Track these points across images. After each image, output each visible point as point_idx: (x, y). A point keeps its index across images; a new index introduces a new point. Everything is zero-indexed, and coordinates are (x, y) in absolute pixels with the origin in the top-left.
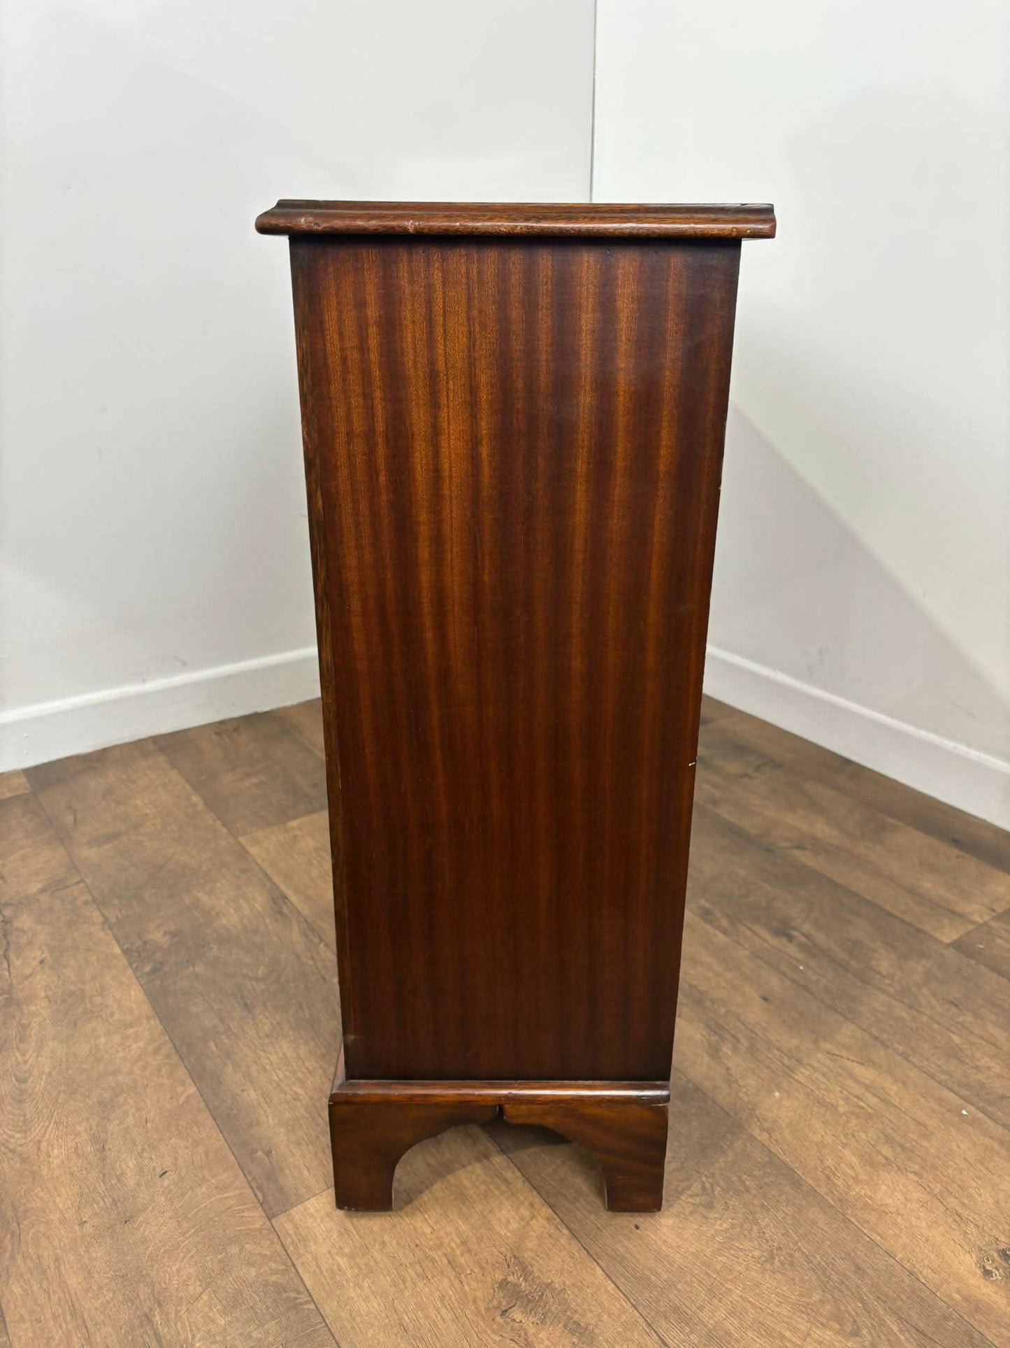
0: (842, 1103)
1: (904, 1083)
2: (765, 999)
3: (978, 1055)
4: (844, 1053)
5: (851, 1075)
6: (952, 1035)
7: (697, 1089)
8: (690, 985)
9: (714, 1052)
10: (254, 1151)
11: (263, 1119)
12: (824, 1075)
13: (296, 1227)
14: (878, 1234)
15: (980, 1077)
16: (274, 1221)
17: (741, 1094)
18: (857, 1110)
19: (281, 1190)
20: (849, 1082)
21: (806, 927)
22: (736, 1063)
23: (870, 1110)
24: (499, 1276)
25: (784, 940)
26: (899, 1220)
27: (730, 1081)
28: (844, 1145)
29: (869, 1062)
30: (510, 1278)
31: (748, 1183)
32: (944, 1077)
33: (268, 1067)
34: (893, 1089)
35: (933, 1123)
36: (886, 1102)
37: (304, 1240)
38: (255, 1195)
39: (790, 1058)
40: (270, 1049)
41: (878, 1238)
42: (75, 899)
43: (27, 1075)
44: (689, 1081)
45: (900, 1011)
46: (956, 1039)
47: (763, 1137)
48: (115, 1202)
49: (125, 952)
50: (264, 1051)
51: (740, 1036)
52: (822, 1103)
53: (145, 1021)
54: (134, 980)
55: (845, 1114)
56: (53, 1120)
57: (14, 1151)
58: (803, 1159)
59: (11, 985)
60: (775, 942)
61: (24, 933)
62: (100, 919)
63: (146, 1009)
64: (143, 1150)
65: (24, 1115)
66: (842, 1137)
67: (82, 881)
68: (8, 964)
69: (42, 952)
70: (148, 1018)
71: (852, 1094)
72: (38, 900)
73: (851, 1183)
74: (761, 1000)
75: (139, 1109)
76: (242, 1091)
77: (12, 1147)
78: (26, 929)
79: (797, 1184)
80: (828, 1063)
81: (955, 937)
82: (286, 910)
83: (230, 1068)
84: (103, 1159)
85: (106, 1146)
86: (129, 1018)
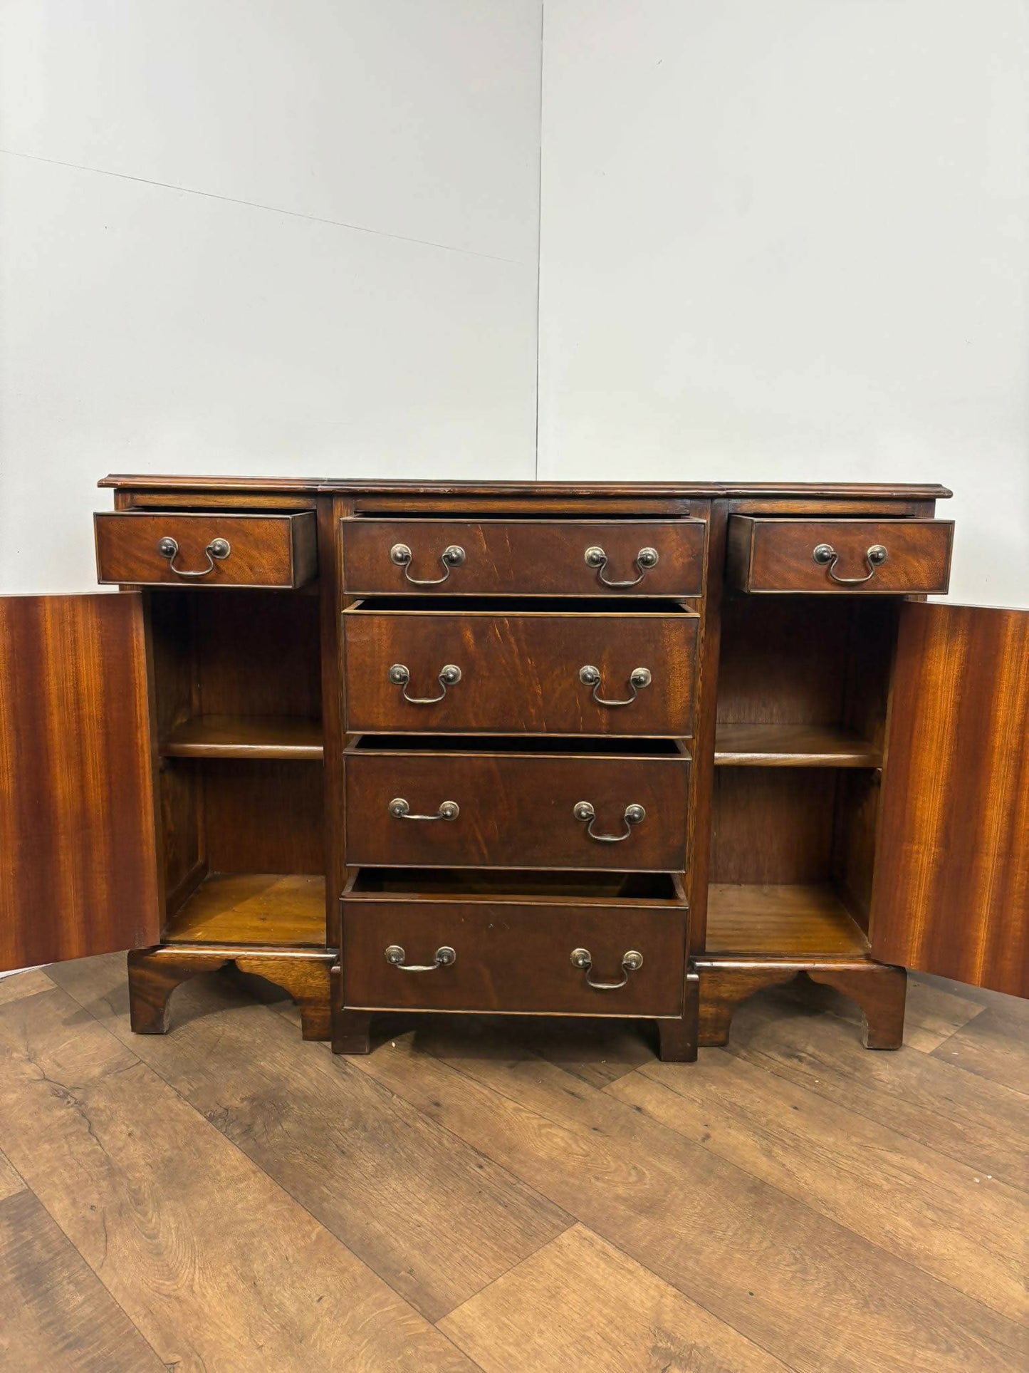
0: (884, 1182)
1: (928, 1163)
2: (796, 1108)
3: (979, 1137)
4: (874, 1145)
5: (884, 1161)
6: (955, 1124)
7: (763, 1183)
8: (730, 1102)
9: (769, 1154)
10: (396, 1272)
11: (395, 1244)
12: (863, 1163)
13: (458, 1327)
14: (943, 1276)
15: (986, 1152)
16: (437, 1324)
17: (801, 1184)
18: (898, 1187)
19: (433, 1299)
20: (884, 1166)
21: (810, 1049)
22: (790, 1161)
23: (908, 1186)
24: (650, 1345)
25: (796, 1061)
26: (957, 1264)
27: (789, 1174)
28: (897, 1214)
29: (895, 1150)
30: (660, 1344)
31: (829, 1251)
32: (958, 1155)
33: (383, 1202)
34: (921, 1168)
35: (960, 1191)
36: (920, 1179)
37: (470, 1337)
38: (412, 1306)
39: (832, 1152)
40: (380, 1187)
41: (944, 1280)
42: (142, 1077)
43: (156, 1231)
44: (755, 1178)
45: (908, 1109)
46: (958, 1125)
47: (830, 1215)
48: (283, 1327)
50: (376, 1190)
51: (785, 1139)
52: (868, 1185)
53: (252, 1175)
54: (228, 1141)
55: (889, 1191)
56: (197, 1267)
57: (169, 1296)
58: (867, 1228)
59: (107, 1156)
60: (788, 1062)
61: (102, 1111)
62: (174, 1093)
63: (250, 1165)
64: (293, 1282)
65: (168, 1265)
66: (893, 1208)
67: (141, 1061)
68: (98, 1140)
69: (128, 1127)
70: (254, 1172)
71: (890, 1176)
72: (104, 1082)
73: (911, 1241)
74: (792, 1109)
75: (276, 1249)
76: (368, 1224)
77: (166, 1292)
78: (103, 1108)
79: (868, 1246)
80: (864, 1153)
81: (933, 1048)
82: (349, 1070)
83: (349, 1207)
84: (259, 1293)
85: (258, 1283)
86: (235, 1174)
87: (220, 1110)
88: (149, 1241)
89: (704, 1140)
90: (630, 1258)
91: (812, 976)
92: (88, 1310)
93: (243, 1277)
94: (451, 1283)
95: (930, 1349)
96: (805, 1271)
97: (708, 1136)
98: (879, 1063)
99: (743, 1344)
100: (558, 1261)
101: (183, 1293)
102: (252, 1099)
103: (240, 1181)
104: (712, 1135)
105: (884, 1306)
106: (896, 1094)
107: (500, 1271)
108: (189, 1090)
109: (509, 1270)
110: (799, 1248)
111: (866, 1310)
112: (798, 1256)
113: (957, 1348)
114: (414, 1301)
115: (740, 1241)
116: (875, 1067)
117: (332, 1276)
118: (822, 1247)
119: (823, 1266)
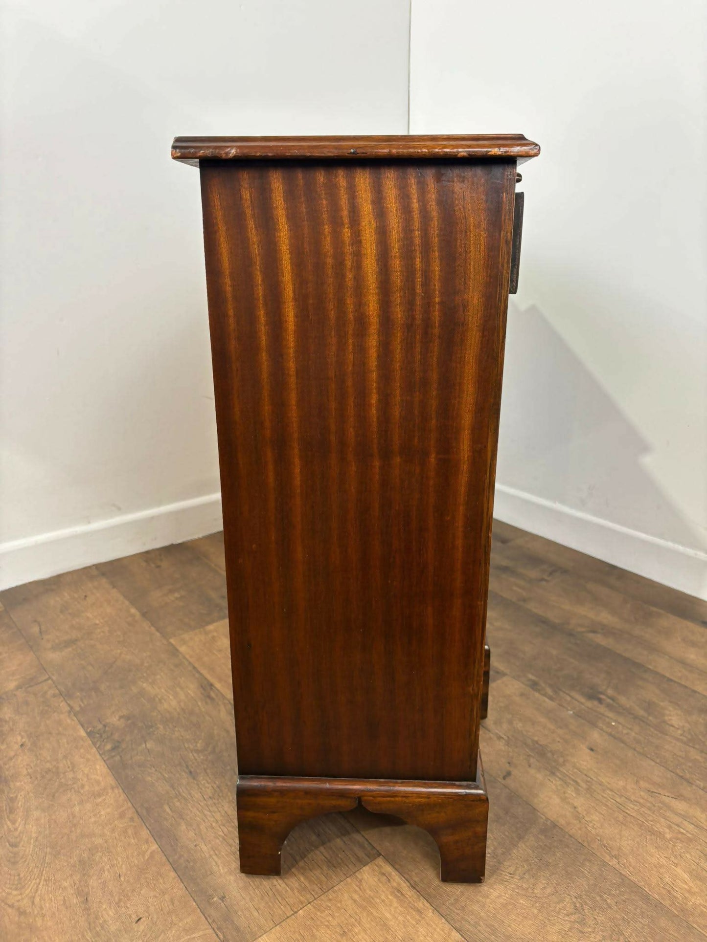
0: (667, 830)
2: (592, 750)
4: (660, 791)
5: (669, 808)
7: (555, 825)
10: (211, 897)
11: (215, 868)
12: (649, 809)
17: (589, 828)
18: (680, 836)
19: (237, 928)
20: (668, 814)
21: (610, 692)
22: (580, 802)
23: (690, 836)
25: (596, 703)
27: (578, 817)
28: (676, 865)
29: (679, 797)
31: (609, 901)
33: (214, 824)
34: (702, 816)
38: (217, 934)
39: (621, 796)
43: (18, 840)
44: (547, 819)
47: (614, 862)
50: (210, 811)
51: (579, 781)
52: (652, 832)
53: (110, 791)
54: (98, 756)
55: (671, 840)
56: (43, 878)
58: (647, 879)
60: (589, 704)
62: (68, 708)
63: (111, 781)
64: (120, 900)
65: (19, 875)
66: (673, 859)
67: (50, 678)
69: (22, 738)
70: (112, 788)
71: (673, 823)
72: (15, 695)
73: (687, 895)
74: (589, 751)
75: (113, 866)
76: (196, 846)
77: (10, 903)
78: (8, 719)
79: (646, 898)
80: (650, 799)
82: (213, 695)
83: (183, 827)
84: (87, 909)
85: (89, 899)
86: (97, 788)
87: (100, 726)
88: (10, 848)
89: (504, 778)
90: (421, 898)
94: (256, 914)
96: (582, 922)
97: (509, 774)
98: (671, 708)
100: (356, 897)
102: (127, 718)
103: (99, 795)
104: (513, 773)
106: (685, 739)
107: (302, 903)
108: (80, 706)
109: (310, 903)
110: (580, 896)
114: (219, 928)
115: (525, 886)
116: (667, 712)
117: (155, 897)
118: (601, 896)
119: (601, 918)
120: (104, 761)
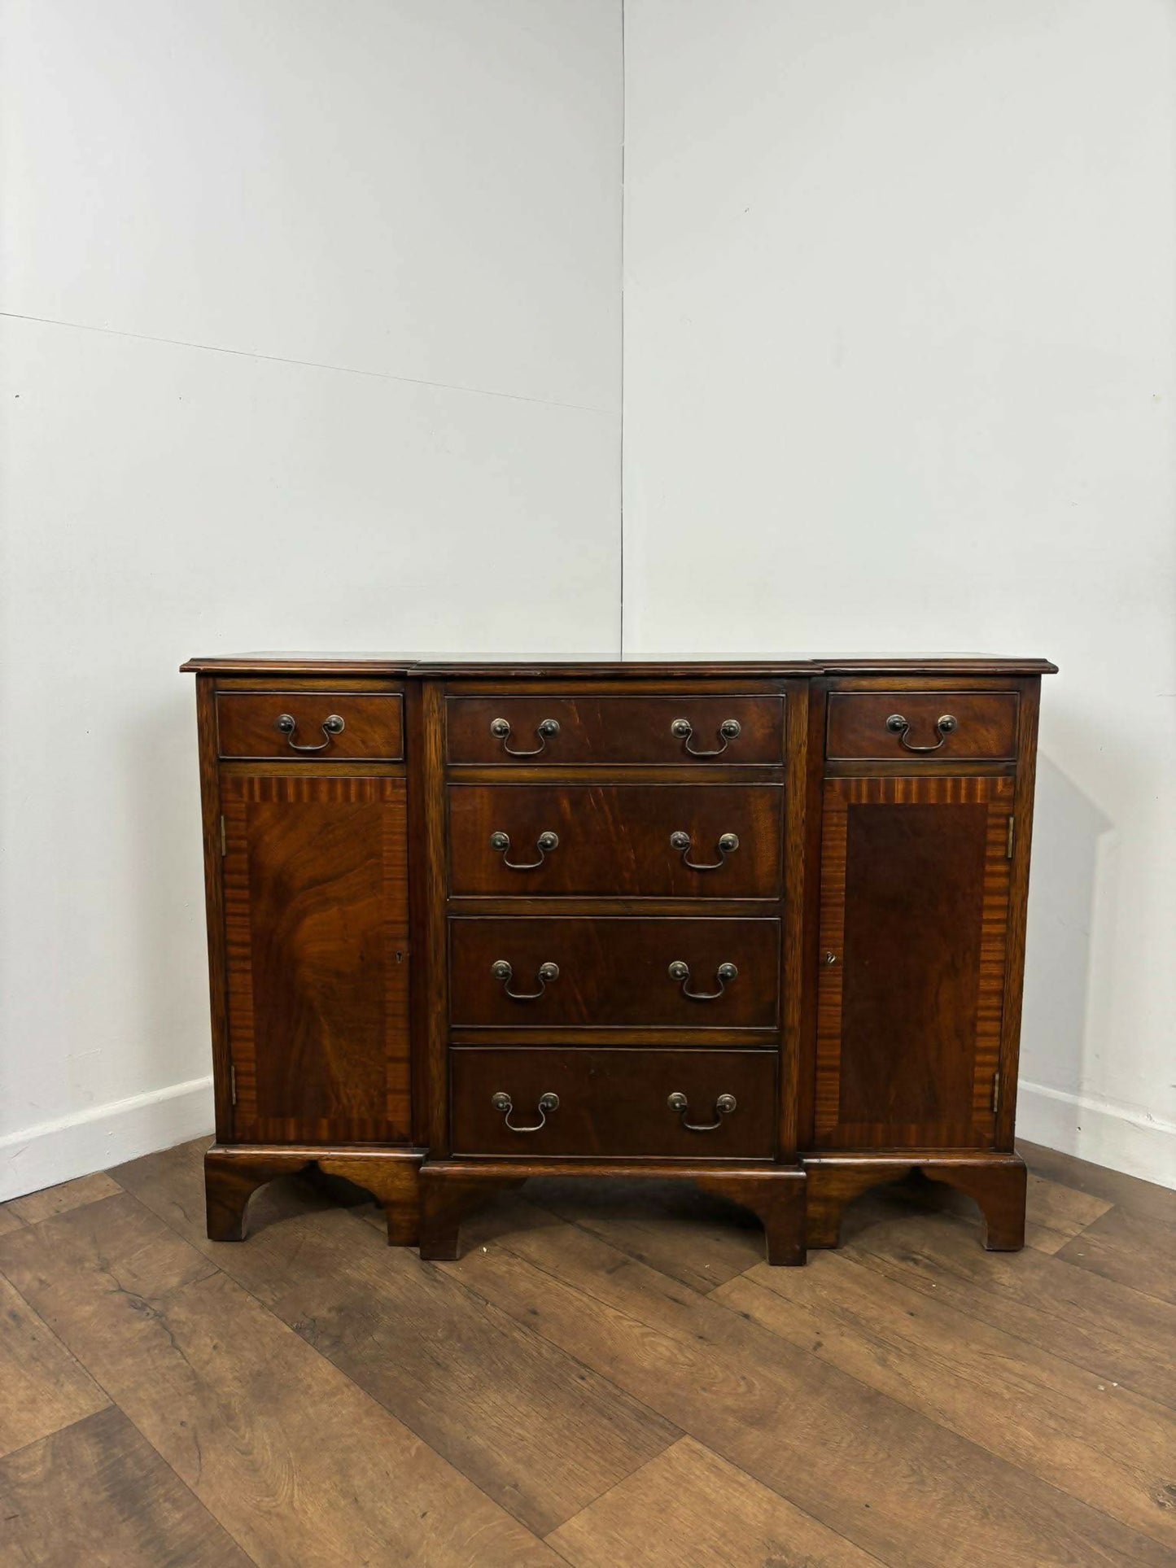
0: (1005, 1391)
1: (1051, 1371)
2: (912, 1314)
3: (1104, 1343)
4: (994, 1352)
5: (1006, 1369)
6: (1080, 1329)
7: (879, 1393)
8: (842, 1308)
9: (883, 1362)
10: (501, 1487)
11: (498, 1459)
12: (983, 1371)
13: (567, 1542)
14: (1066, 1486)
15: (1112, 1358)
16: (545, 1539)
17: (918, 1394)
18: (1019, 1396)
19: (541, 1514)
20: (1005, 1375)
21: (926, 1251)
22: (907, 1370)
23: (1031, 1395)
24: (764, 1558)
25: (911, 1264)
26: (1079, 1473)
27: (906, 1383)
28: (1018, 1424)
29: (1016, 1357)
30: (774, 1557)
31: (948, 1462)
32: (1082, 1362)
33: (483, 1416)
34: (1044, 1376)
35: (1084, 1399)
36: (1043, 1387)
37: (580, 1551)
38: (519, 1521)
39: (950, 1360)
40: (478, 1400)
41: (1066, 1490)
42: (222, 1287)
43: (250, 1447)
44: (870, 1388)
45: (1031, 1314)
46: (1084, 1332)
47: (949, 1425)
48: (388, 1542)
49: (298, 1330)
50: (474, 1402)
51: (901, 1347)
52: (989, 1394)
53: (345, 1389)
54: (317, 1354)
55: (1010, 1400)
56: (296, 1483)
57: (269, 1513)
58: (986, 1438)
59: (193, 1371)
60: (903, 1266)
61: (184, 1323)
62: (257, 1304)
63: (341, 1378)
64: (396, 1498)
65: (265, 1482)
66: (1014, 1418)
67: (220, 1270)
68: (182, 1353)
69: (211, 1338)
70: (347, 1386)
71: (1012, 1384)
72: (183, 1293)
73: (1032, 1451)
74: (909, 1316)
75: (375, 1465)
76: (468, 1438)
77: (265, 1509)
78: (184, 1320)
79: (989, 1457)
80: (984, 1361)
81: (1057, 1249)
82: (438, 1277)
83: (447, 1421)
84: (361, 1509)
85: (359, 1499)
86: (328, 1388)
87: (307, 1321)
88: (244, 1457)
89: (815, 1349)
90: (742, 1472)
91: (927, 1173)
92: (186, 1528)
93: (345, 1494)
94: (557, 1498)
95: (1052, 1561)
96: (922, 1482)
97: (819, 1344)
98: (999, 1266)
99: (859, 1557)
100: (667, 1475)
101: (284, 1510)
102: (340, 1310)
103: (333, 1394)
104: (824, 1343)
105: (1004, 1517)
106: (1018, 1298)
107: (607, 1484)
108: (273, 1299)
109: (617, 1484)
110: (917, 1459)
111: (985, 1521)
112: (915, 1468)
113: (1079, 1559)
114: (521, 1515)
115: (855, 1453)
116: (995, 1270)
117: (435, 1491)
118: (939, 1458)
119: (941, 1477)
120: (327, 1358)
